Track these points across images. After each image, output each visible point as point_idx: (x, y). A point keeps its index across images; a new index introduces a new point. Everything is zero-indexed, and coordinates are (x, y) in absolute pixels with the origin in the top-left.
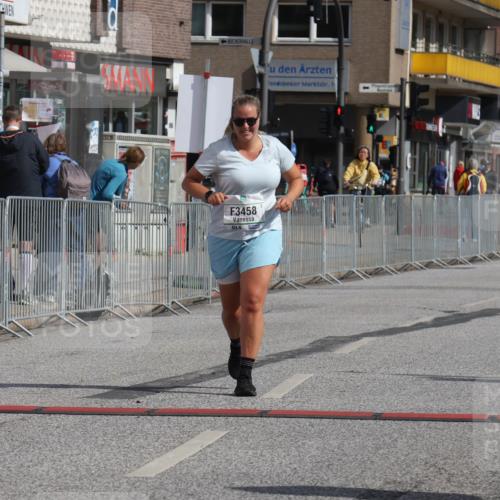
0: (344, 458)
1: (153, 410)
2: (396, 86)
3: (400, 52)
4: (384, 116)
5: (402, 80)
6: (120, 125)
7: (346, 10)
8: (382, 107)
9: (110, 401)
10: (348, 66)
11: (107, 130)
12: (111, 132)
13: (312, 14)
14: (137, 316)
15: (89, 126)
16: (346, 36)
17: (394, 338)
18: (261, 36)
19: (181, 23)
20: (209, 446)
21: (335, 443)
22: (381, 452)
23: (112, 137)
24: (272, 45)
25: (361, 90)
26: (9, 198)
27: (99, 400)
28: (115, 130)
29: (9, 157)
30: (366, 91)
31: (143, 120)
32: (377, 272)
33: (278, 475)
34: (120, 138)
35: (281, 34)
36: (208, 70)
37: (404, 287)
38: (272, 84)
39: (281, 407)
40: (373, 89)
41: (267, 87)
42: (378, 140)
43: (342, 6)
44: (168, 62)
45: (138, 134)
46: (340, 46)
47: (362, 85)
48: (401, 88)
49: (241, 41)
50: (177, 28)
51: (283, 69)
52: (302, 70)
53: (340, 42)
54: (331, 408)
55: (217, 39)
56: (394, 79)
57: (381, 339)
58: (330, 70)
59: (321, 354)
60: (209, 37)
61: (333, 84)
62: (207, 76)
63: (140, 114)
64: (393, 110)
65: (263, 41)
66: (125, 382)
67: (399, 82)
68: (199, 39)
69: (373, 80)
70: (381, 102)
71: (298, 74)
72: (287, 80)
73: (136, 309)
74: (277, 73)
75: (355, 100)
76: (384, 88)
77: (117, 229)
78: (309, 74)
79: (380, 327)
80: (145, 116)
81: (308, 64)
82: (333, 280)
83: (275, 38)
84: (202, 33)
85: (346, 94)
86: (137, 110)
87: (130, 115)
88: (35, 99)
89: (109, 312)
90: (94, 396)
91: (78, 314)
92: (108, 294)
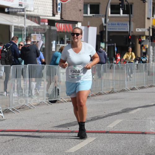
0: (133, 146)
1: (73, 131)
2: (147, 29)
3: (148, 19)
4: (144, 39)
5: (149, 27)
6: (62, 42)
7: (131, 6)
8: (143, 36)
9: (60, 128)
10: (132, 23)
11: (58, 43)
12: (59, 44)
13: (121, 7)
14: (68, 101)
15: (52, 42)
16: (132, 14)
17: (148, 108)
18: (105, 14)
19: (80, 10)
20: (90, 143)
21: (130, 142)
22: (144, 144)
23: (59, 46)
24: (108, 17)
25: (137, 31)
26: (28, 65)
27: (56, 128)
28: (60, 43)
29: (27, 52)
30: (138, 31)
31: (69, 40)
32: (142, 88)
33: (112, 152)
35: (111, 13)
36: (89, 25)
37: (151, 92)
38: (108, 29)
39: (113, 130)
40: (140, 30)
41: (107, 30)
42: (142, 46)
43: (130, 5)
44: (76, 22)
46: (130, 17)
47: (137, 29)
48: (149, 30)
49: (99, 16)
50: (79, 12)
51: (112, 24)
52: (118, 24)
53: (130, 16)
54: (129, 131)
55: (91, 15)
56: (147, 27)
57: (144, 109)
58: (127, 25)
59: (125, 114)
60: (89, 14)
61: (128, 29)
62: (88, 27)
63: (68, 38)
64: (147, 37)
65: (106, 16)
66: (64, 122)
67: (148, 28)
68: (86, 15)
69: (140, 28)
70: (143, 34)
71: (117, 26)
72: (113, 28)
73: (67, 99)
74: (110, 26)
75: (135, 34)
76: (143, 30)
77: (61, 74)
78: (120, 26)
79: (144, 105)
80: (69, 39)
81: (120, 23)
82: (128, 90)
83: (110, 15)
84: (87, 13)
85: (132, 32)
86: (67, 37)
87: (65, 39)
88: (35, 34)
89: (59, 100)
90: (54, 127)
91: (49, 101)
92: (58, 95)
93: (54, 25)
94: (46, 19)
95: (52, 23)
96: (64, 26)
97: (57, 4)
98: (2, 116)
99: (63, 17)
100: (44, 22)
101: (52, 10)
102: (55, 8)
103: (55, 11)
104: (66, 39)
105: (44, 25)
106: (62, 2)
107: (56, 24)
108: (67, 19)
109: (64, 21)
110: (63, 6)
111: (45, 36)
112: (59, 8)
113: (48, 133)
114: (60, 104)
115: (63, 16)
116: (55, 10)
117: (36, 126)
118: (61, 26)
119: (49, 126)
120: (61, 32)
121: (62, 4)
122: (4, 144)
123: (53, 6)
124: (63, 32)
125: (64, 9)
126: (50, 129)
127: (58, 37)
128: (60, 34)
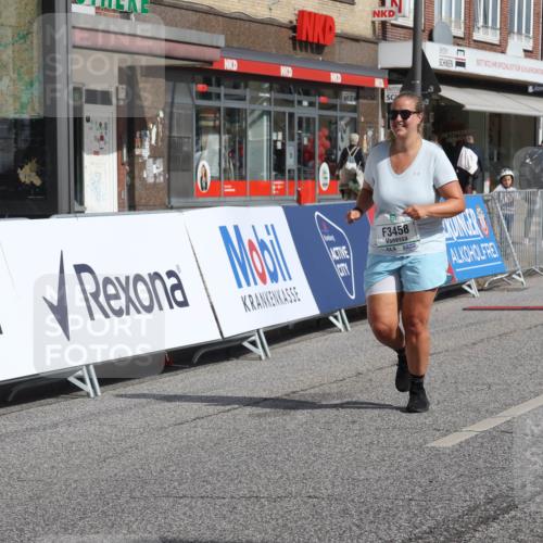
98: (522, 282)
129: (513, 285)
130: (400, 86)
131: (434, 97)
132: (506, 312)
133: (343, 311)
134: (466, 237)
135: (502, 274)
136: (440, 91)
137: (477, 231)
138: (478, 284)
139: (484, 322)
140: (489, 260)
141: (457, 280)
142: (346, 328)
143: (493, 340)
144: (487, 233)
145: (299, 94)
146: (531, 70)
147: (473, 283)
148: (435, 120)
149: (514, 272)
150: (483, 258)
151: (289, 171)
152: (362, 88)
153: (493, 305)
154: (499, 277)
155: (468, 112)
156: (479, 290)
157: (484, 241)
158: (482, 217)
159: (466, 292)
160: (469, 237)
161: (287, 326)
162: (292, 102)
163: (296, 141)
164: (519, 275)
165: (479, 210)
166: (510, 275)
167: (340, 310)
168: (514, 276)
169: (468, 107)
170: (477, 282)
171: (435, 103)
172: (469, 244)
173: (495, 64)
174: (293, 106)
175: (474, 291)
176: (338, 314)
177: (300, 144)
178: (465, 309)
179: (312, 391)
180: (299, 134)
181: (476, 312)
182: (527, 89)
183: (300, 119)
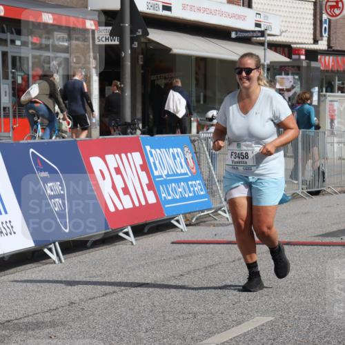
6: (329, 89)
9: (327, 238)
11: (322, 91)
12: (324, 93)
14: (340, 193)
15: (313, 90)
23: (325, 96)
27: (320, 238)
28: (326, 92)
31: (342, 86)
34: (329, 96)
45: (340, 94)
63: (340, 82)
66: (334, 228)
73: (339, 189)
77: (328, 146)
80: (343, 84)
86: (338, 81)
87: (335, 83)
88: (283, 76)
89: (325, 191)
90: (317, 236)
91: (308, 192)
92: (324, 181)
93: (316, 60)
94: (303, 48)
95: (312, 55)
96: (333, 60)
97: (321, 21)
98: (227, 218)
99: (332, 45)
100: (299, 55)
101: (312, 31)
102: (318, 28)
103: (318, 35)
104: (337, 83)
105: (299, 59)
106: (330, 17)
107: (319, 57)
108: (339, 49)
109: (334, 51)
110: (332, 25)
111: (300, 79)
112: (325, 28)
113: (306, 247)
114: (327, 197)
115: (332, 42)
116: (318, 32)
117: (285, 234)
118: (329, 61)
119: (308, 234)
120: (327, 71)
121: (330, 21)
122: (232, 265)
123: (315, 24)
124: (332, 71)
125: (335, 30)
126: (310, 240)
127: (323, 79)
128: (327, 74)
129: (219, 221)
130: (110, 28)
131: (143, 40)
132: (212, 246)
133: (57, 243)
134: (174, 175)
135: (208, 210)
136: (148, 34)
137: (185, 170)
138: (186, 219)
139: (191, 255)
140: (196, 197)
141: (166, 215)
142: (60, 260)
143: (198, 272)
144: (194, 171)
145: (12, 33)
146: (233, 16)
147: (181, 218)
148: (144, 62)
149: (220, 209)
150: (191, 195)
151: (4, 108)
152: (74, 29)
153: (200, 239)
154: (206, 213)
155: (175, 55)
156: (187, 225)
157: (191, 179)
158: (189, 156)
159: (175, 227)
160: (178, 175)
161: (3, 258)
162: (6, 41)
163: (10, 80)
164: (224, 211)
165: (186, 149)
166: (216, 211)
167: (54, 243)
168: (220, 212)
169: (175, 51)
170: (185, 218)
171: (143, 46)
172: (178, 181)
173: (199, 10)
174: (7, 45)
175: (182, 226)
176: (52, 246)
177: (14, 83)
178: (173, 243)
179: (26, 320)
180: (13, 73)
181: (184, 246)
182: (230, 34)
183: (14, 58)
